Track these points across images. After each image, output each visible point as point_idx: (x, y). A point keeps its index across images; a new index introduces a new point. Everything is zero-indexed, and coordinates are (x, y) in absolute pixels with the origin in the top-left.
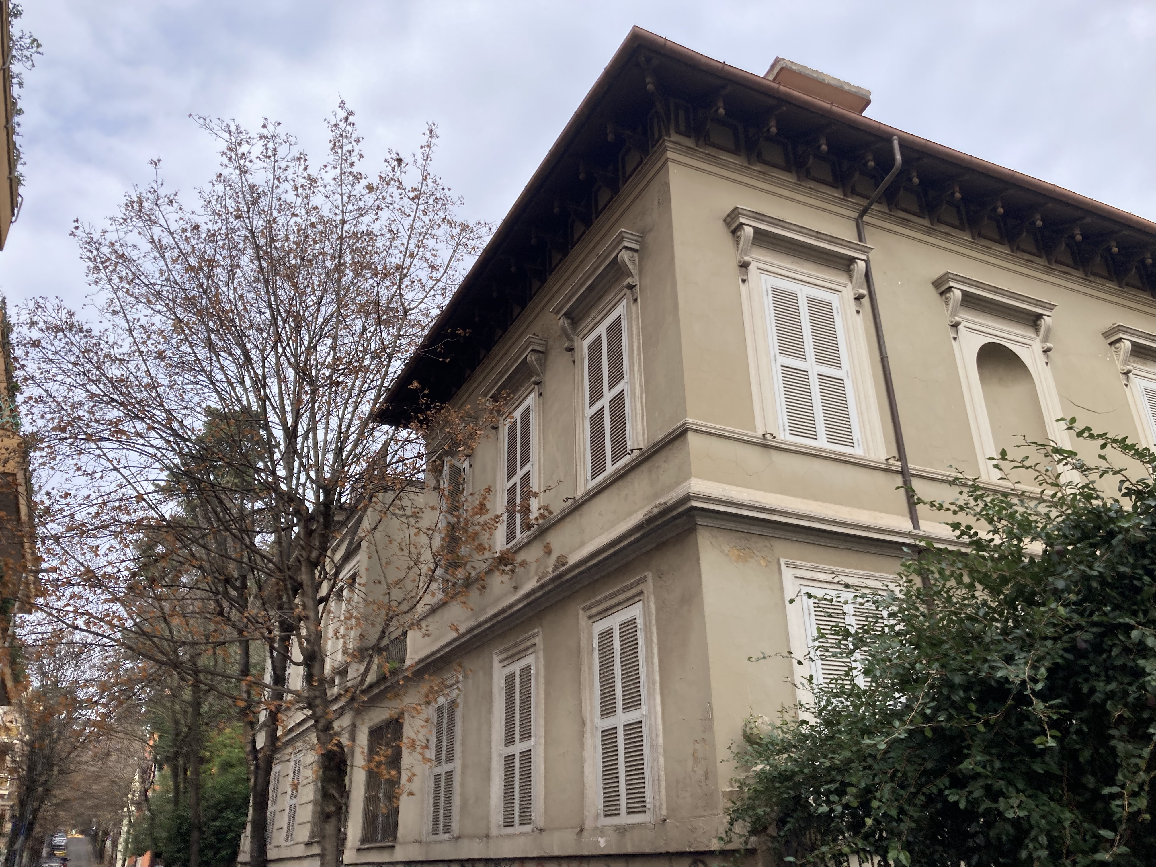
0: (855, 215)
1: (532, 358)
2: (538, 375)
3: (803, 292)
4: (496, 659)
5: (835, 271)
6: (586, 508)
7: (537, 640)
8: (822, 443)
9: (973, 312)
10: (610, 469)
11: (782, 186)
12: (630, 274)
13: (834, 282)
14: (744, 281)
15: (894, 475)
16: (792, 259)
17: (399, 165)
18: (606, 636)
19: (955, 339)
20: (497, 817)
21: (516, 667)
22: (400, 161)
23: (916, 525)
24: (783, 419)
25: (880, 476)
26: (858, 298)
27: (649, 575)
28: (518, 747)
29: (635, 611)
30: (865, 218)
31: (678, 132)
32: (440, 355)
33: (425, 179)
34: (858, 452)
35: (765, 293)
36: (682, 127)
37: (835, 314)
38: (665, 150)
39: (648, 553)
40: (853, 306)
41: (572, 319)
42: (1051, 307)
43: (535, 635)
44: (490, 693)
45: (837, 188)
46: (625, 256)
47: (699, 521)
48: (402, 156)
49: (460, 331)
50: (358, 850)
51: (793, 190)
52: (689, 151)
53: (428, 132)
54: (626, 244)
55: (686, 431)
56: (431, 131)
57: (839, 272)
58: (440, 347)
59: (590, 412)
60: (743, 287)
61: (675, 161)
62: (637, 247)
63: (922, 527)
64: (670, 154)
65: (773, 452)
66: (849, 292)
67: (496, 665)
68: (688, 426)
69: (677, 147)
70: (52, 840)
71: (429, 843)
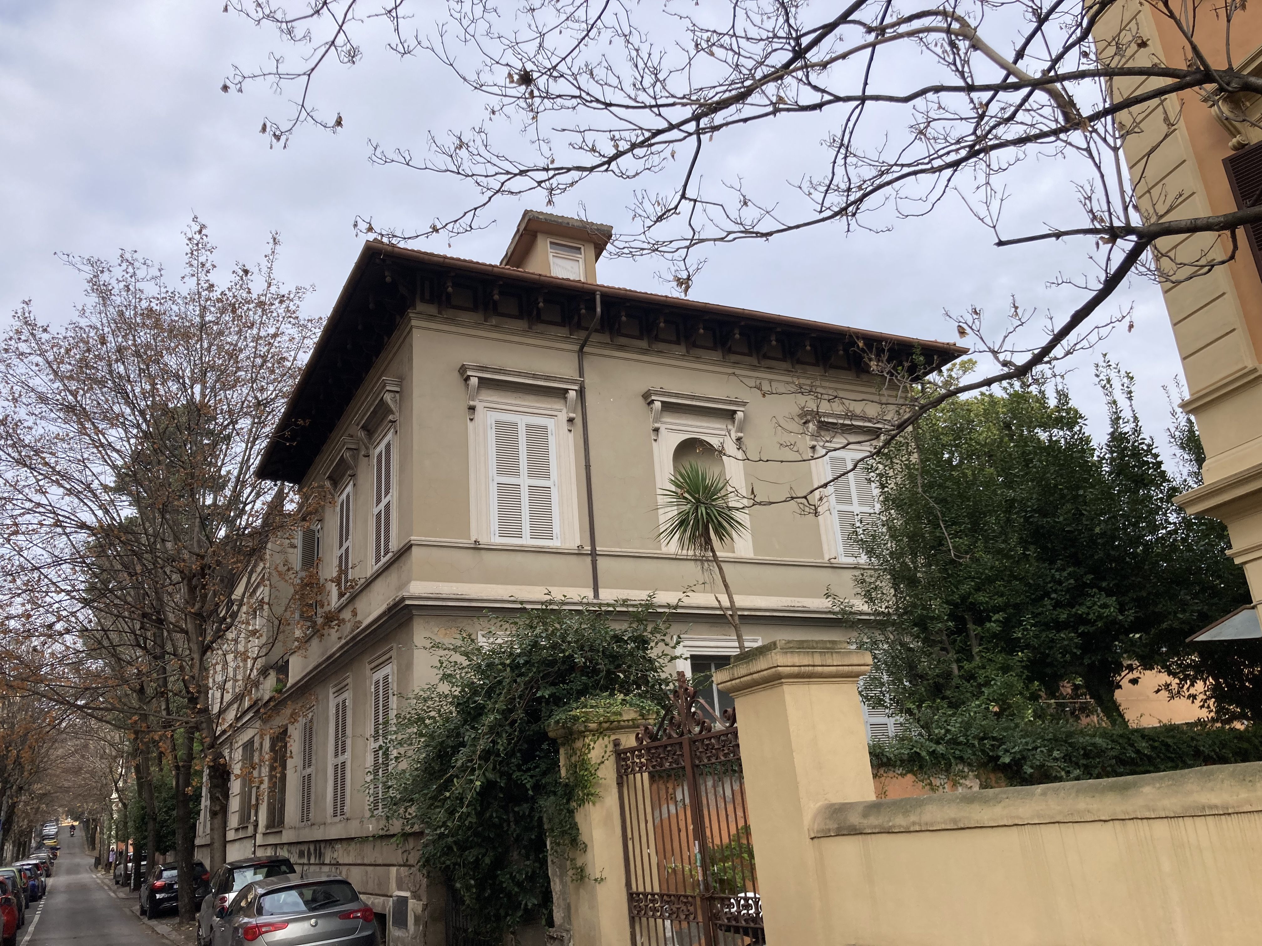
0: (577, 348)
1: (347, 455)
2: (353, 469)
3: (522, 421)
4: (331, 691)
5: (554, 399)
6: (373, 584)
7: (349, 681)
8: (526, 541)
9: (677, 415)
10: (384, 560)
11: (513, 334)
12: (392, 412)
13: (552, 409)
14: (471, 420)
15: (585, 557)
16: (515, 395)
17: (246, 275)
18: (377, 682)
19: (655, 440)
20: (330, 810)
21: (340, 699)
22: (246, 272)
23: (596, 595)
24: (495, 525)
25: (573, 560)
26: (571, 420)
27: (394, 645)
28: (341, 759)
29: (387, 670)
30: (586, 349)
31: (423, 300)
32: (287, 440)
33: (270, 285)
34: (555, 543)
35: (489, 427)
36: (427, 296)
37: (549, 435)
38: (410, 320)
39: (395, 629)
40: (565, 426)
41: (368, 431)
42: (744, 404)
43: (348, 677)
44: (328, 717)
45: (564, 326)
46: (388, 397)
47: (414, 612)
48: (247, 268)
49: (300, 422)
50: (264, 834)
51: (522, 336)
52: (430, 317)
53: (272, 241)
54: (388, 388)
55: (411, 546)
56: (274, 239)
57: (556, 400)
58: (287, 433)
59: (376, 511)
60: (470, 425)
61: (418, 327)
62: (398, 389)
63: (601, 596)
64: (414, 323)
65: (483, 552)
66: (563, 416)
67: (331, 696)
68: (412, 542)
69: (420, 316)
70: (41, 830)
71: (299, 829)
